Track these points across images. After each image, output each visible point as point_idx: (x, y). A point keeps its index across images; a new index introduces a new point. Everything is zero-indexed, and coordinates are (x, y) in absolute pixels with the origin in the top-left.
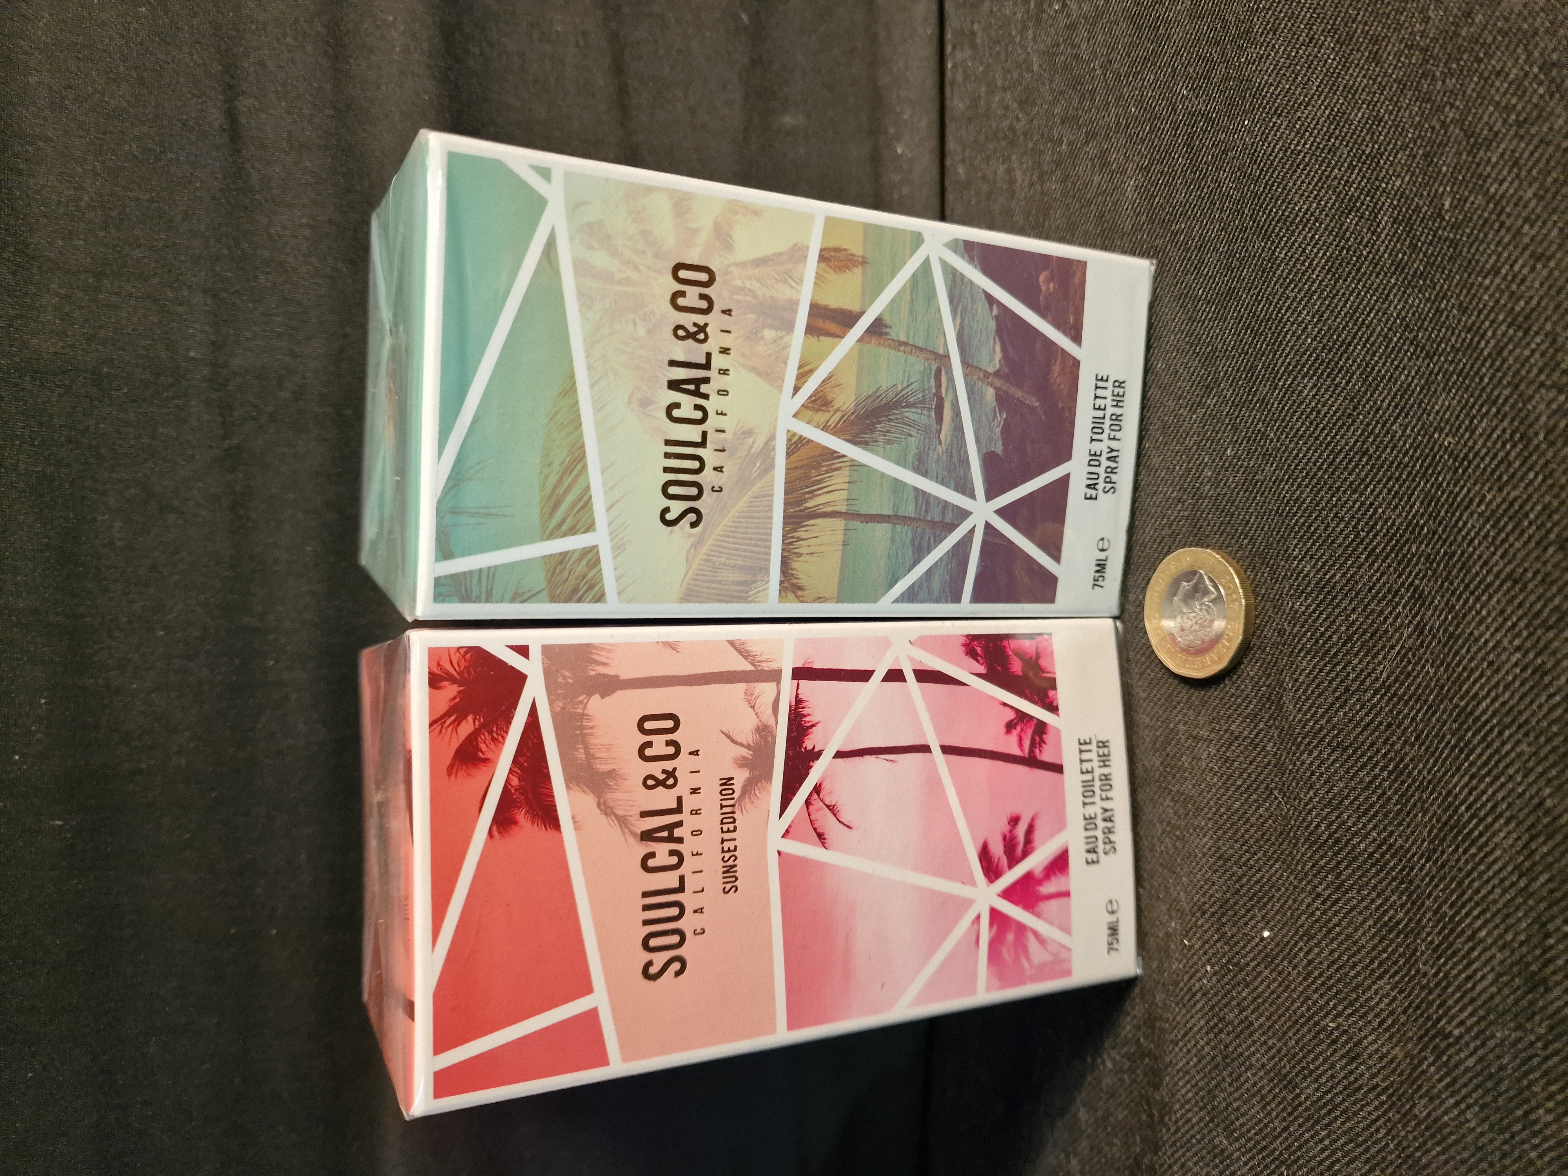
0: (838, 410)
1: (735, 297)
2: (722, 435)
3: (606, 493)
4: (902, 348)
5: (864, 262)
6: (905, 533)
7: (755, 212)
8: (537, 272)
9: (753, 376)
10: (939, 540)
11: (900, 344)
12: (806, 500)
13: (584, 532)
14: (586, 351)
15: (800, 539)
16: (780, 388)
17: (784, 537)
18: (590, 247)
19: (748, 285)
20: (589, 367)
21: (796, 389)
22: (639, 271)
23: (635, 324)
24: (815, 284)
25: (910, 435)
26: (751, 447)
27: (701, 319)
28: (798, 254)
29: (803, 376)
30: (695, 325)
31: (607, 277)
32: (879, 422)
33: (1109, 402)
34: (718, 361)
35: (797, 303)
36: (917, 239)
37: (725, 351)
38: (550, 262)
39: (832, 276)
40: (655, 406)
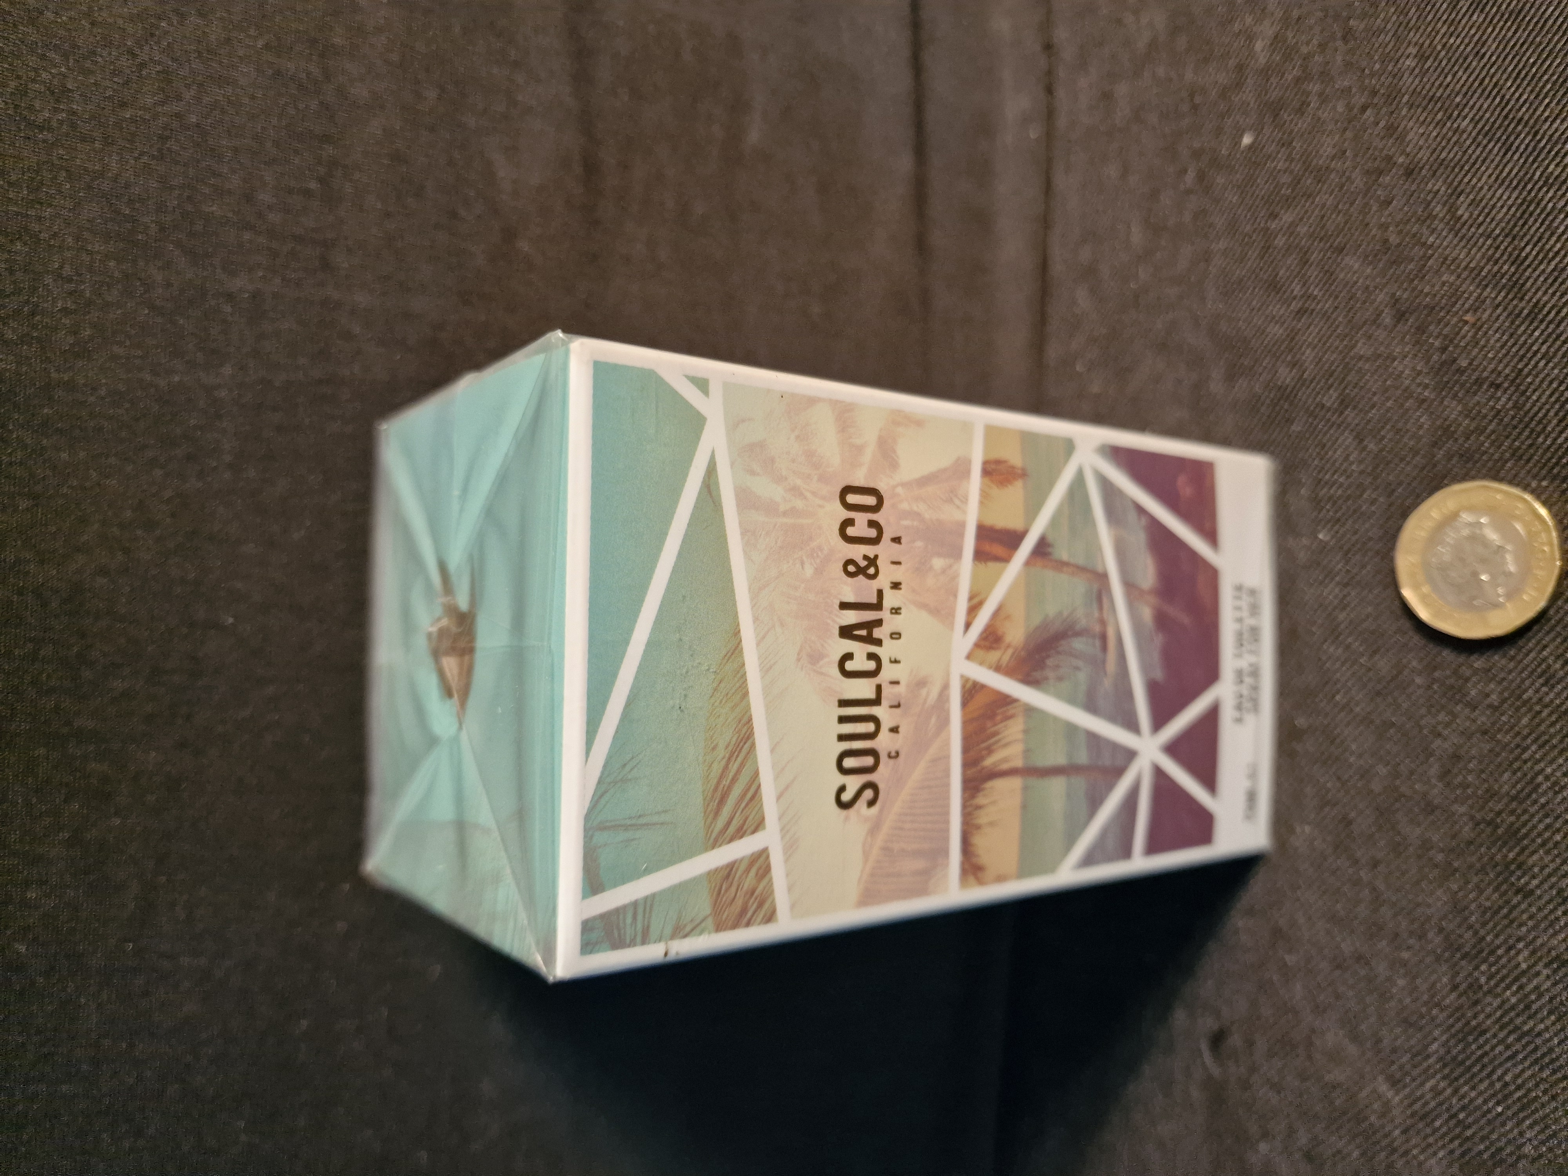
0: (1009, 646)
1: (905, 523)
2: (896, 689)
3: (777, 777)
4: (1065, 569)
5: (1023, 474)
6: (1080, 783)
7: (917, 422)
8: (697, 507)
9: (924, 614)
10: (1110, 787)
11: (1061, 565)
12: (982, 758)
13: (754, 832)
14: (752, 599)
15: (979, 807)
16: (951, 626)
17: (964, 806)
18: (753, 473)
19: (915, 508)
20: (756, 619)
21: (968, 625)
22: (805, 498)
23: (802, 564)
24: (981, 503)
25: (1077, 668)
26: (925, 700)
27: (869, 550)
28: (961, 469)
29: (973, 610)
30: (866, 557)
31: (770, 508)
32: (1048, 656)
33: (1245, 614)
34: (890, 599)
35: (962, 525)
36: (1069, 446)
37: (896, 586)
38: (710, 492)
39: (995, 491)
40: (826, 660)
